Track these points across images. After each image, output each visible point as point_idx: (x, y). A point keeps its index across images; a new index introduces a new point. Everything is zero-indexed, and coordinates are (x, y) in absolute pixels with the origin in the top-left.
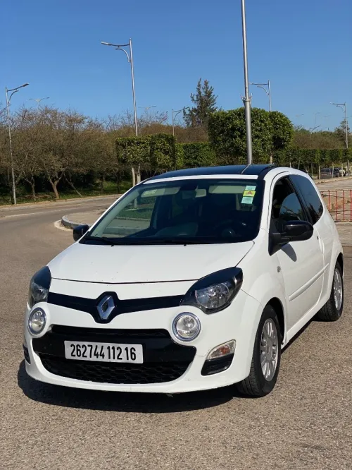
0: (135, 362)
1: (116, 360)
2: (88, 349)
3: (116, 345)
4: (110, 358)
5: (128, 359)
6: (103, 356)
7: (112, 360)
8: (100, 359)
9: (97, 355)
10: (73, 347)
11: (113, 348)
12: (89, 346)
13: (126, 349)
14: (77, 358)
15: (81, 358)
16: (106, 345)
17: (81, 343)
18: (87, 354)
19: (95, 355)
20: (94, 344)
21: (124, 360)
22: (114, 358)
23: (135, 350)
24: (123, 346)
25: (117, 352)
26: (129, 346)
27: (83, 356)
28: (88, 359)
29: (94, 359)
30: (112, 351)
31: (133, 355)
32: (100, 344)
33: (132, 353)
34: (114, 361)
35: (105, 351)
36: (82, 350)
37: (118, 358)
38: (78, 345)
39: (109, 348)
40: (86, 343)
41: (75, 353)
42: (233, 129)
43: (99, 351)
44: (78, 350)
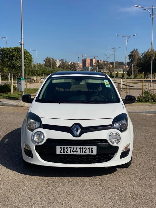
0: (93, 154)
1: (84, 154)
2: (69, 149)
3: (84, 147)
4: (80, 153)
5: (89, 153)
6: (77, 152)
7: (81, 154)
8: (75, 153)
9: (74, 152)
10: (61, 149)
11: (82, 148)
12: (70, 148)
13: (89, 148)
14: (63, 153)
15: (65, 153)
16: (79, 147)
17: (66, 147)
18: (69, 151)
19: (73, 151)
20: (72, 147)
21: (88, 153)
22: (83, 153)
23: (93, 149)
24: (87, 147)
25: (84, 150)
26: (91, 147)
27: (66, 152)
28: (69, 153)
29: (72, 153)
30: (81, 149)
31: (92, 151)
32: (75, 147)
33: (91, 150)
34: (83, 154)
35: (78, 150)
36: (66, 150)
37: (85, 153)
38: (64, 148)
39: (80, 148)
40: (68, 147)
41: (62, 151)
42: (12, 56)
43: (75, 150)
44: (63, 150)
